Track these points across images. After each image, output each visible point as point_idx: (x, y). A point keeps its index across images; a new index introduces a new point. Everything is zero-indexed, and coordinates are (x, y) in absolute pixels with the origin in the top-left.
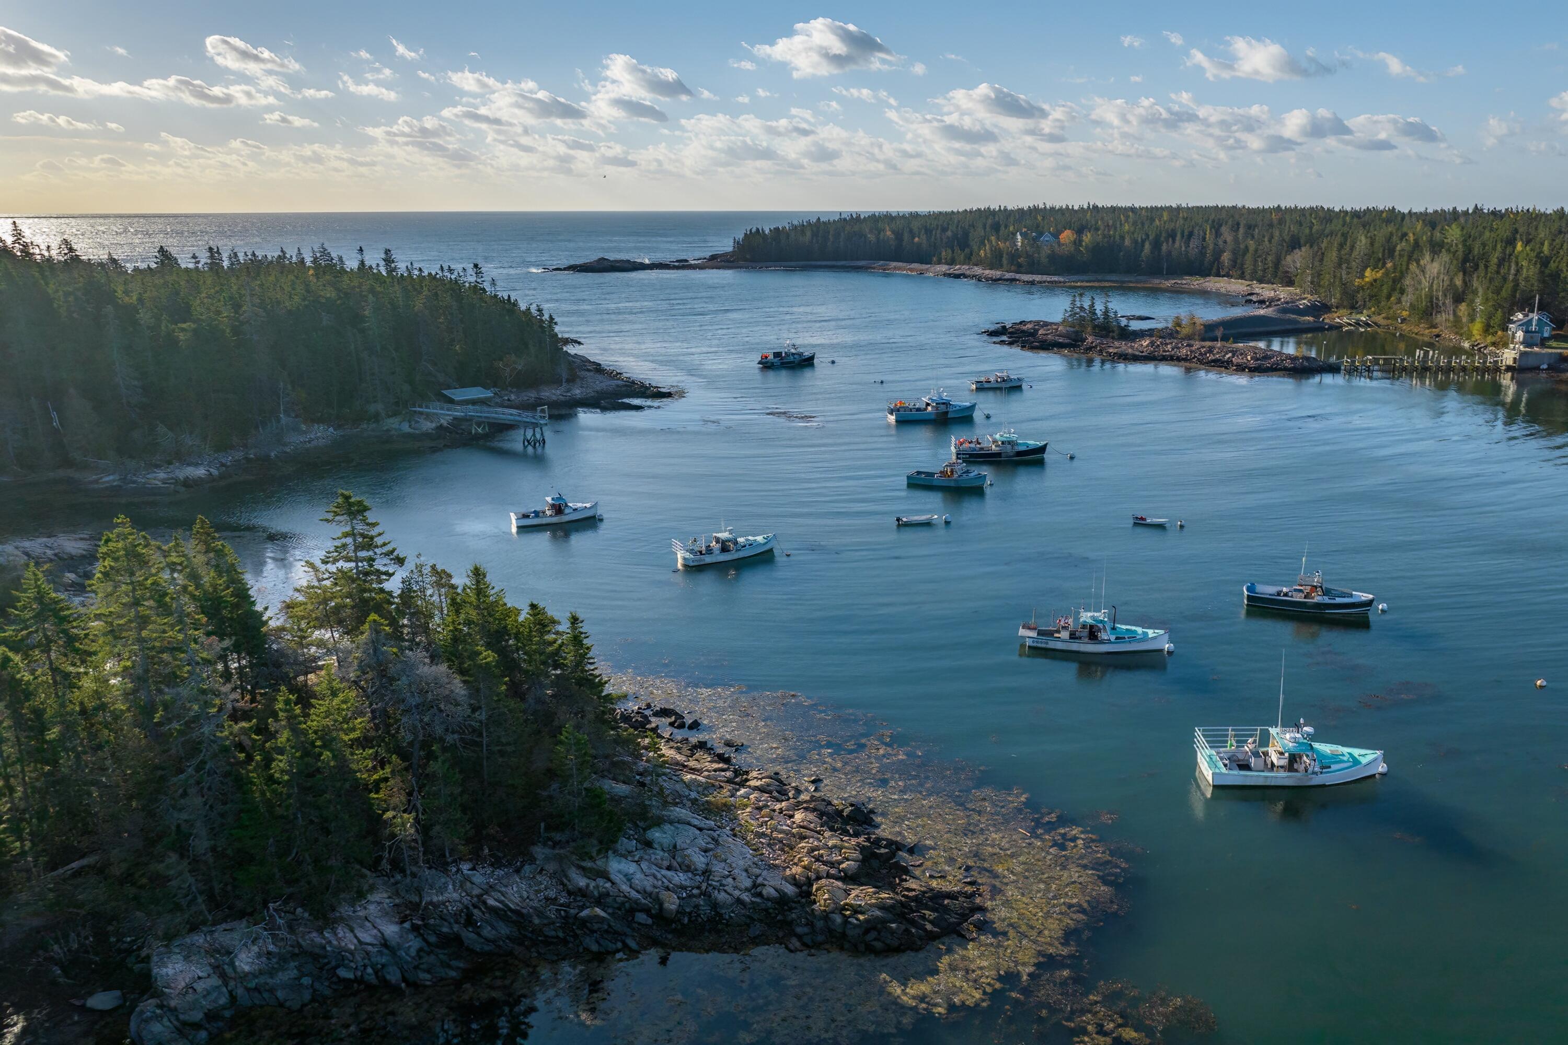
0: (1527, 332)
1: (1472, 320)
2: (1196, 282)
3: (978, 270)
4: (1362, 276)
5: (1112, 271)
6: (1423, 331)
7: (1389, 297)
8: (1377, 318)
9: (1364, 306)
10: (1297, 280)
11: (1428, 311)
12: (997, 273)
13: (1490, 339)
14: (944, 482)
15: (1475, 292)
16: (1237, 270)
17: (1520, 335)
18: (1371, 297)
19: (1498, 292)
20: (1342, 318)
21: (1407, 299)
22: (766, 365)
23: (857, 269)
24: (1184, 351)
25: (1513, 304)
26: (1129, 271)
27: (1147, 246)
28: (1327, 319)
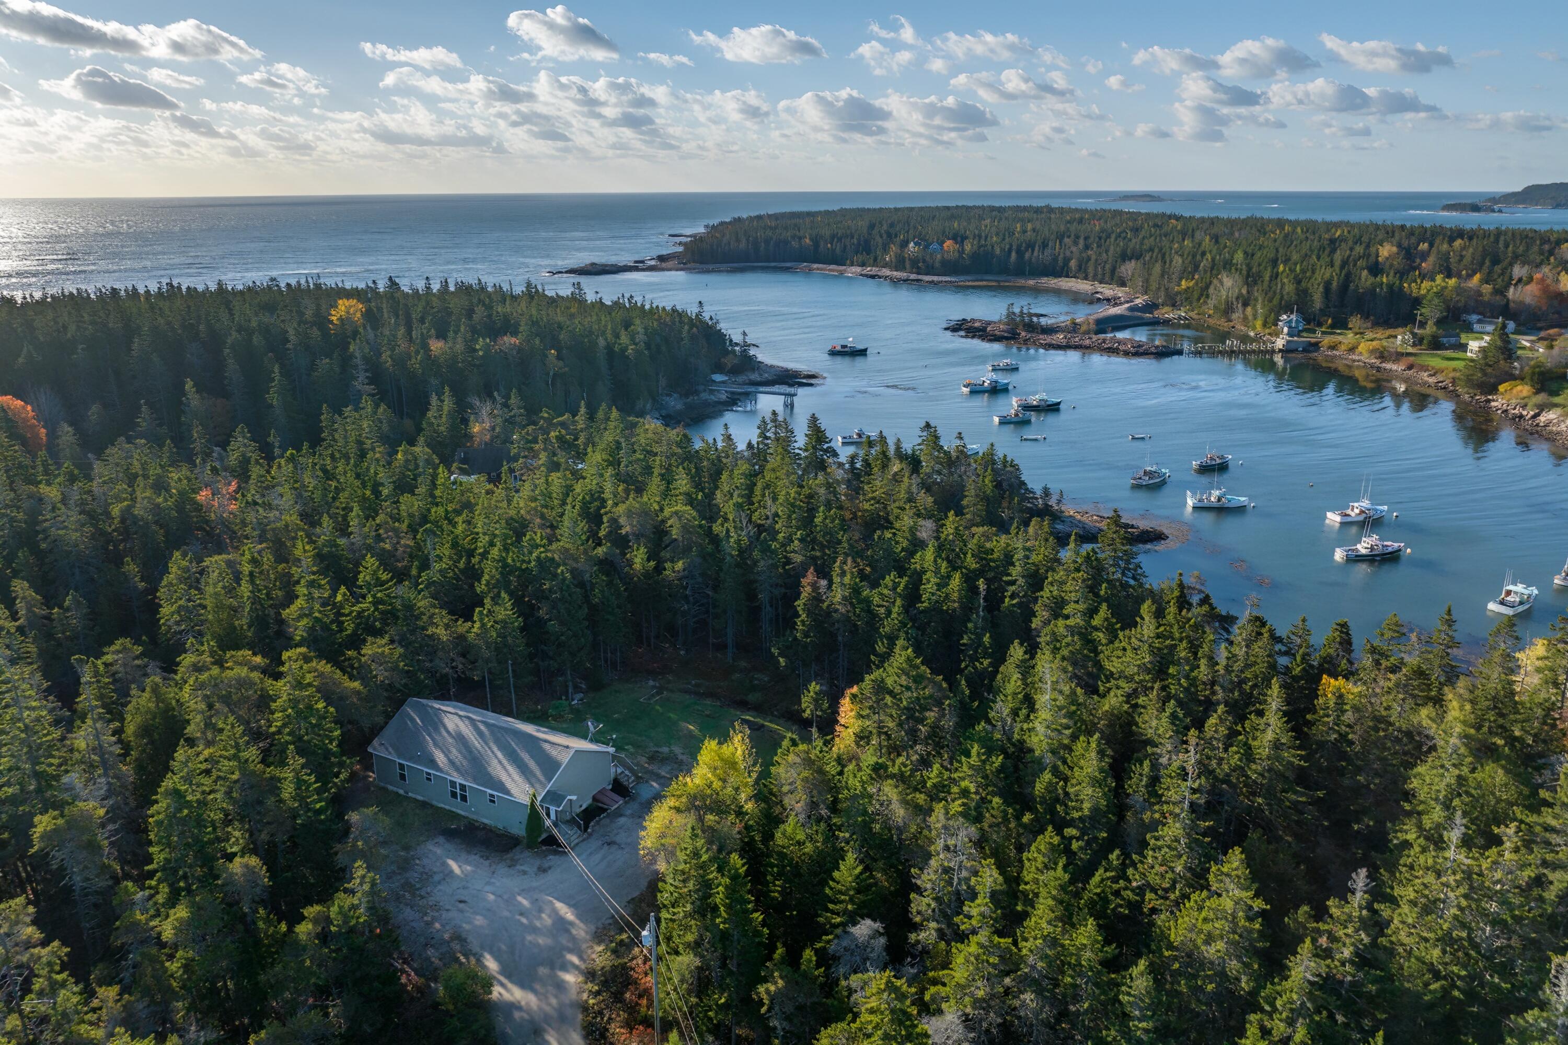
0: (1290, 327)
1: (1255, 318)
2: (1053, 282)
3: (886, 272)
4: (1179, 285)
5: (987, 272)
6: (1223, 324)
7: (1199, 299)
8: (1191, 314)
9: (1181, 305)
10: (1129, 284)
11: (1227, 310)
12: (903, 275)
13: (1267, 331)
14: (1016, 419)
15: (1256, 300)
16: (1082, 273)
17: (1286, 330)
18: (1187, 299)
19: (1270, 301)
20: (1168, 313)
21: (1211, 303)
22: (833, 353)
23: (786, 270)
24: (1087, 342)
25: (1281, 308)
26: (1000, 273)
27: (1014, 255)
28: (1156, 314)
